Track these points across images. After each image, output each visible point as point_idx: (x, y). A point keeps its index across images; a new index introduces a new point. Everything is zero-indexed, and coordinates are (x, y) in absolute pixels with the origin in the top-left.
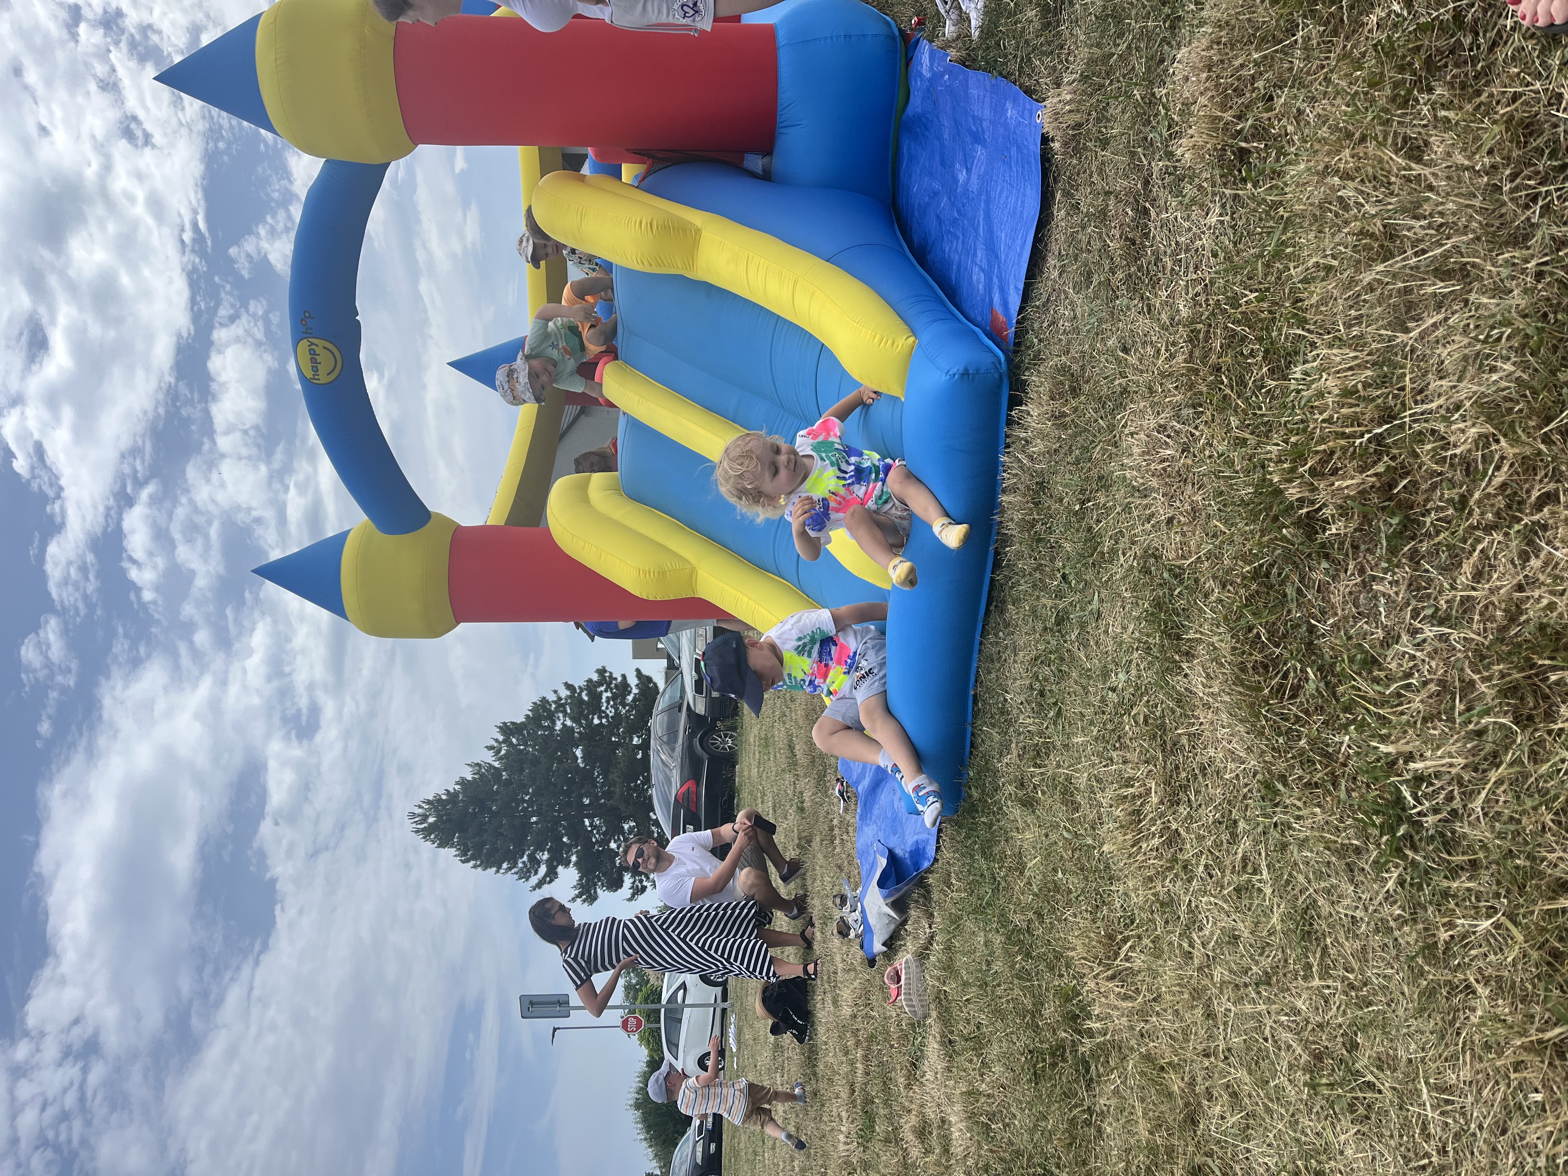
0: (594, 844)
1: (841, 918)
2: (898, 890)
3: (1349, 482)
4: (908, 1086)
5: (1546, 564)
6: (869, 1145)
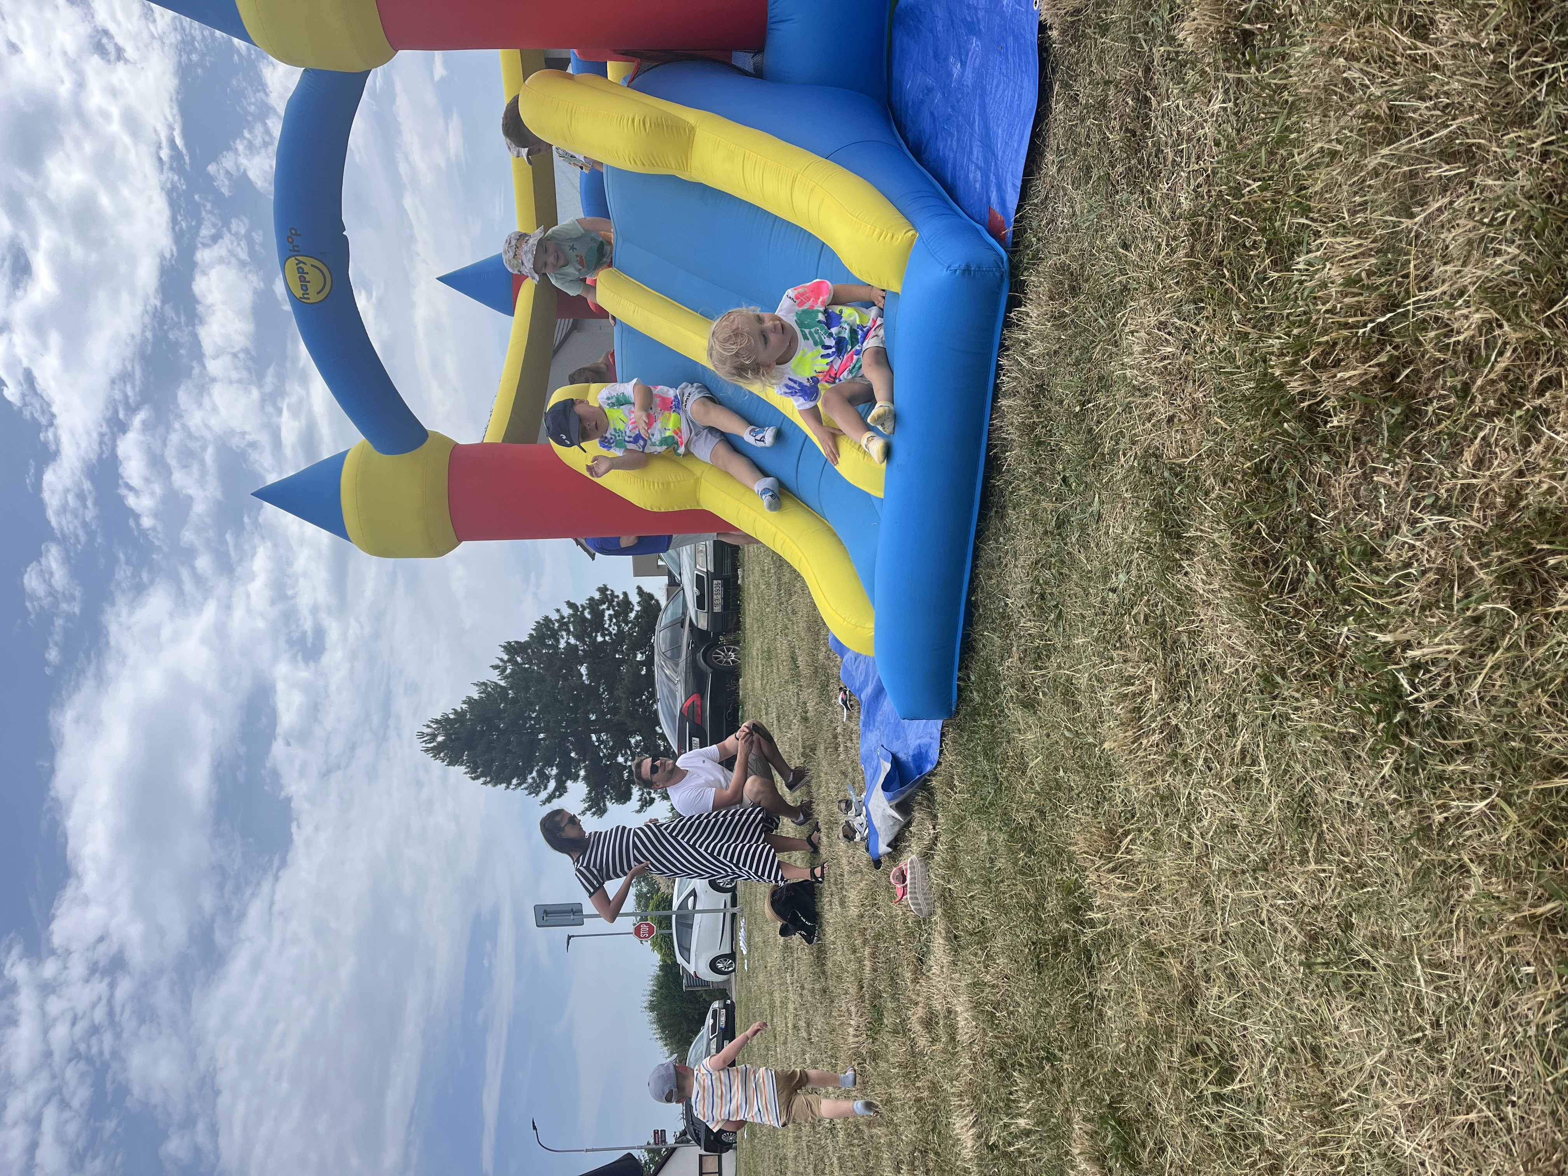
0: (602, 758)
1: (847, 822)
2: (902, 792)
3: (1352, 373)
4: (915, 981)
5: (1547, 449)
6: (877, 1036)
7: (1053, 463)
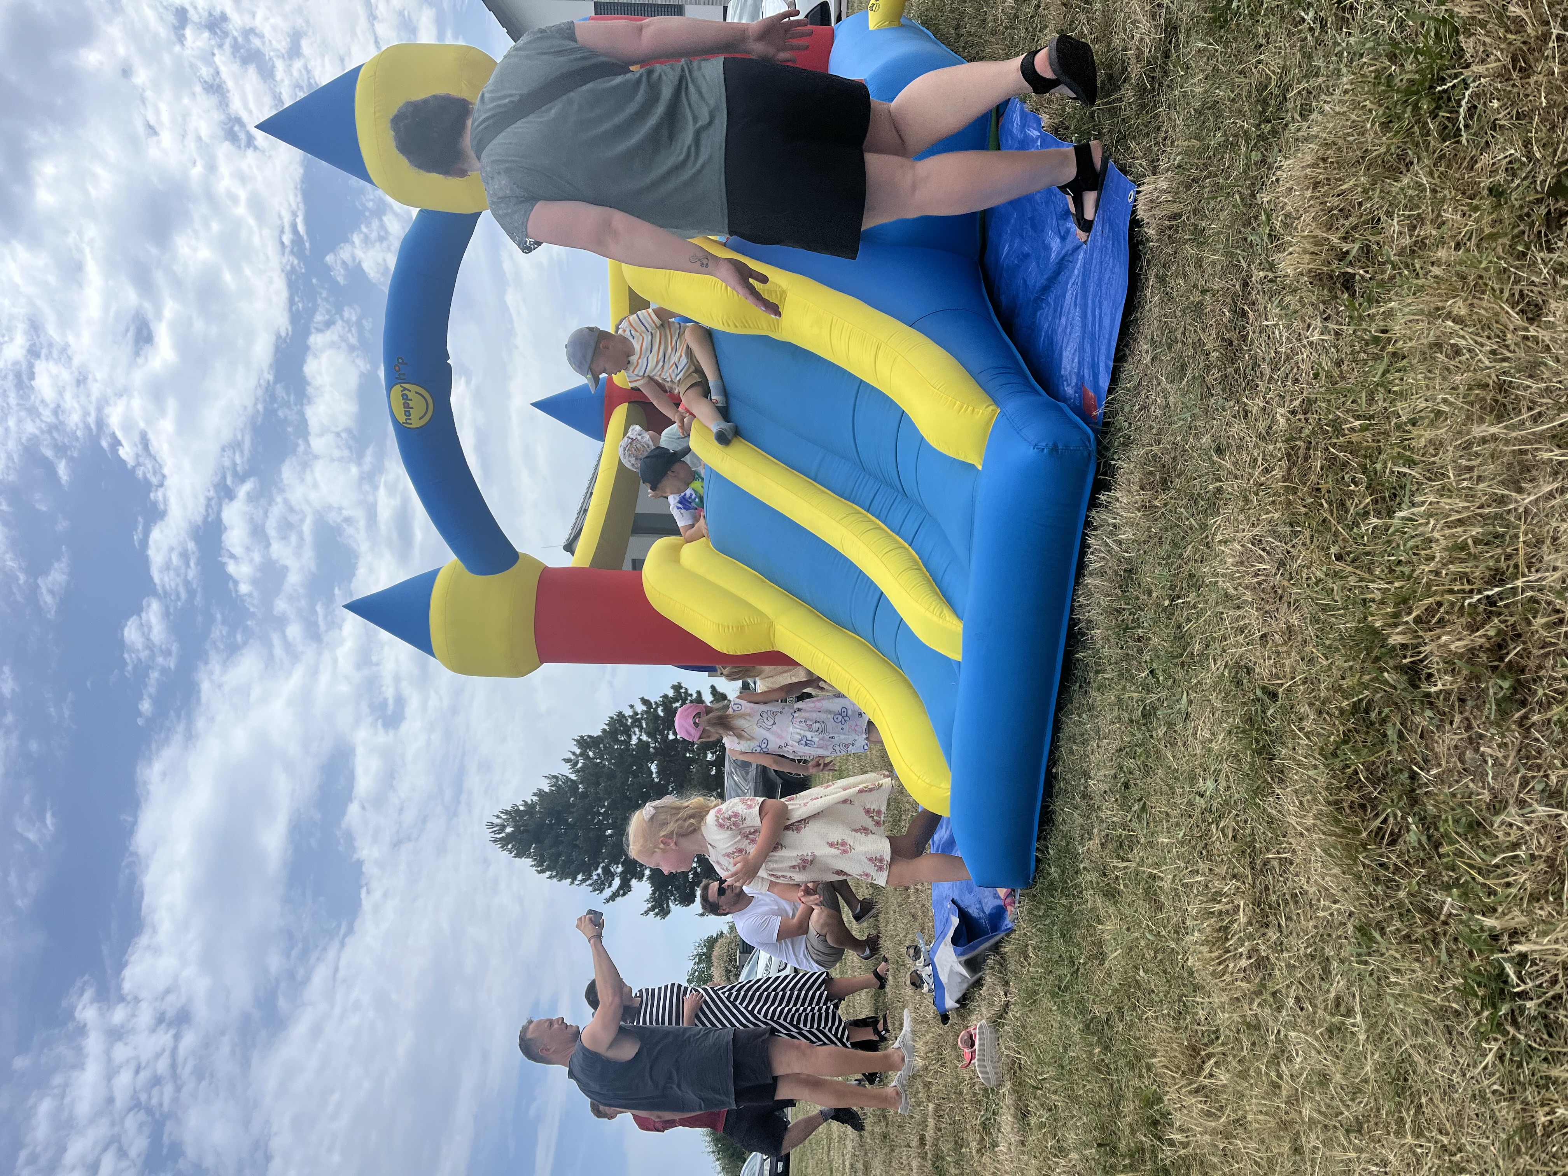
1: (915, 970)
2: (972, 951)
4: (981, 1152)
7: (1140, 651)
